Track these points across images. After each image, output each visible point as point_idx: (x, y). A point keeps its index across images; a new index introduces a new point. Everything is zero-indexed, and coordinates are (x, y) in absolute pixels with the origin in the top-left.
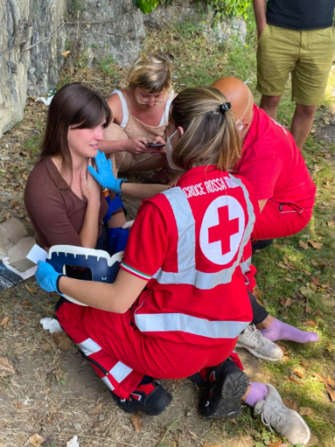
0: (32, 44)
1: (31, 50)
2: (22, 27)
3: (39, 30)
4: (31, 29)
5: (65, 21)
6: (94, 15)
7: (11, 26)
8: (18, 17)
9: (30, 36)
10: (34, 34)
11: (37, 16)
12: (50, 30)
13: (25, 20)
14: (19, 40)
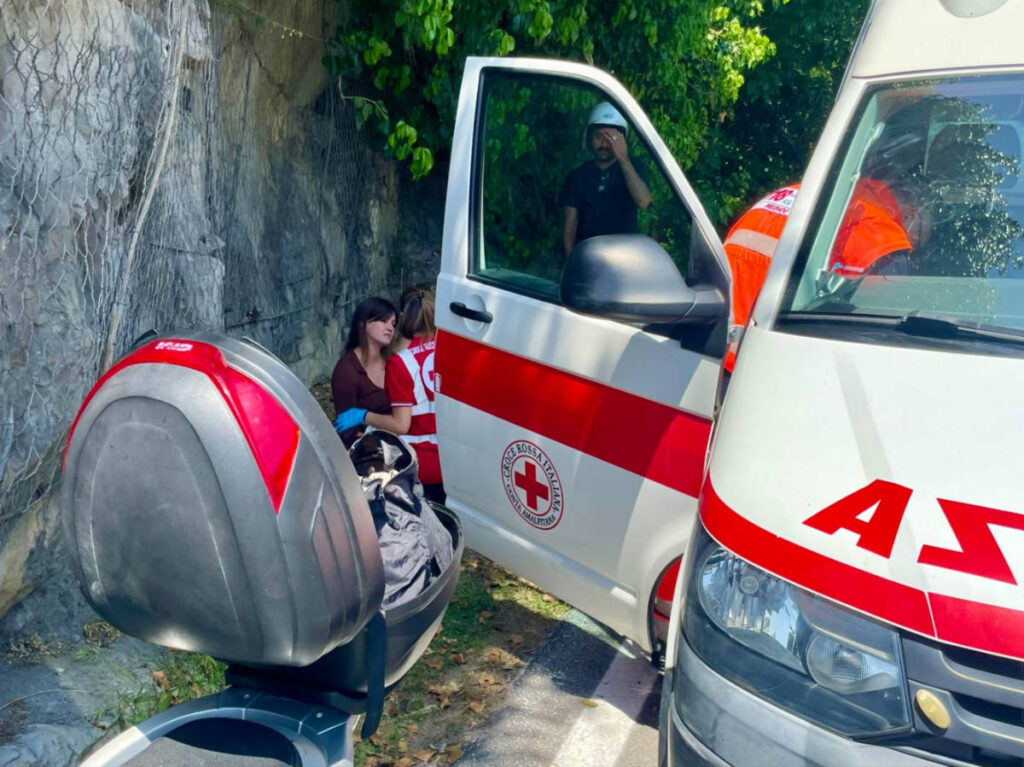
0: (347, 300)
1: (346, 307)
2: (336, 281)
3: (356, 287)
4: (345, 285)
5: (388, 281)
6: (423, 274)
7: (324, 277)
8: (332, 271)
9: (345, 291)
10: (349, 292)
11: (354, 270)
12: (367, 287)
13: (339, 274)
14: (332, 292)
